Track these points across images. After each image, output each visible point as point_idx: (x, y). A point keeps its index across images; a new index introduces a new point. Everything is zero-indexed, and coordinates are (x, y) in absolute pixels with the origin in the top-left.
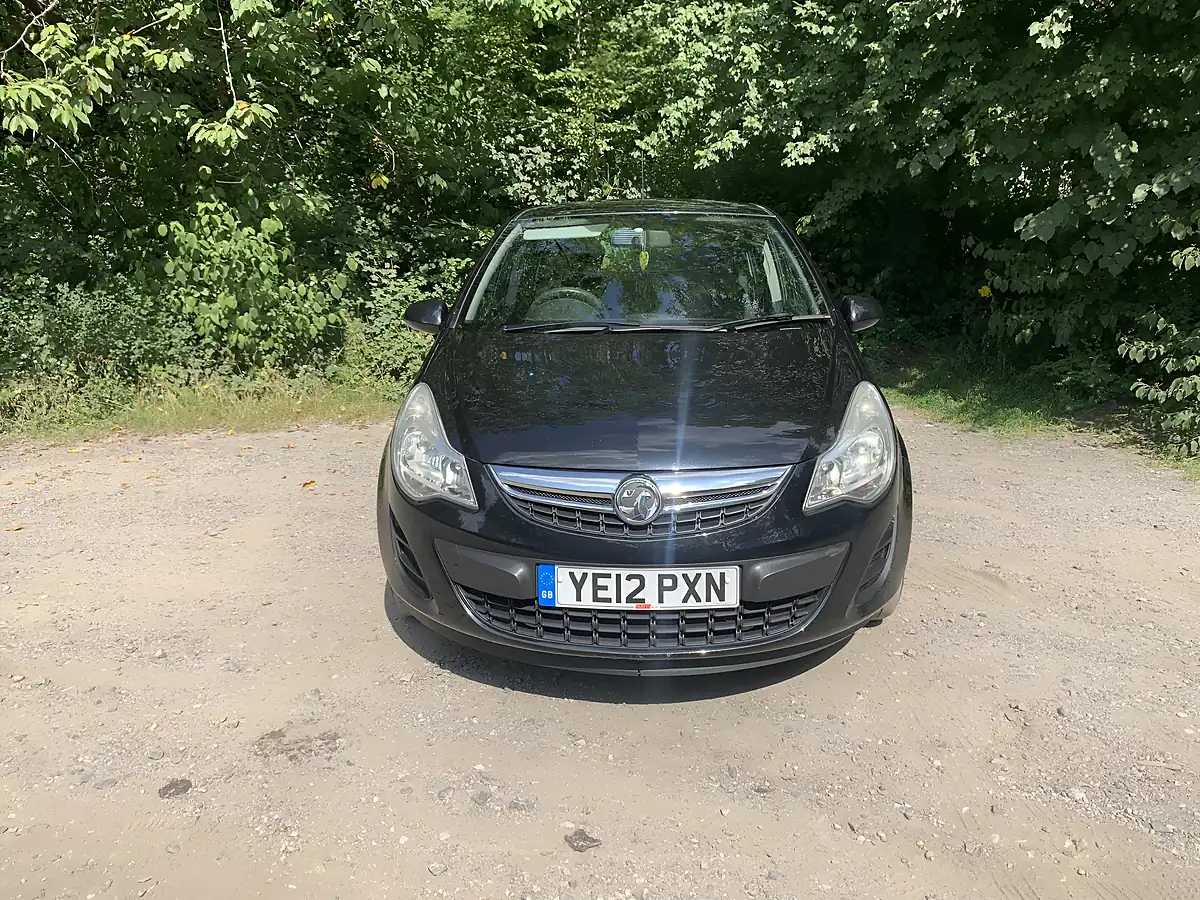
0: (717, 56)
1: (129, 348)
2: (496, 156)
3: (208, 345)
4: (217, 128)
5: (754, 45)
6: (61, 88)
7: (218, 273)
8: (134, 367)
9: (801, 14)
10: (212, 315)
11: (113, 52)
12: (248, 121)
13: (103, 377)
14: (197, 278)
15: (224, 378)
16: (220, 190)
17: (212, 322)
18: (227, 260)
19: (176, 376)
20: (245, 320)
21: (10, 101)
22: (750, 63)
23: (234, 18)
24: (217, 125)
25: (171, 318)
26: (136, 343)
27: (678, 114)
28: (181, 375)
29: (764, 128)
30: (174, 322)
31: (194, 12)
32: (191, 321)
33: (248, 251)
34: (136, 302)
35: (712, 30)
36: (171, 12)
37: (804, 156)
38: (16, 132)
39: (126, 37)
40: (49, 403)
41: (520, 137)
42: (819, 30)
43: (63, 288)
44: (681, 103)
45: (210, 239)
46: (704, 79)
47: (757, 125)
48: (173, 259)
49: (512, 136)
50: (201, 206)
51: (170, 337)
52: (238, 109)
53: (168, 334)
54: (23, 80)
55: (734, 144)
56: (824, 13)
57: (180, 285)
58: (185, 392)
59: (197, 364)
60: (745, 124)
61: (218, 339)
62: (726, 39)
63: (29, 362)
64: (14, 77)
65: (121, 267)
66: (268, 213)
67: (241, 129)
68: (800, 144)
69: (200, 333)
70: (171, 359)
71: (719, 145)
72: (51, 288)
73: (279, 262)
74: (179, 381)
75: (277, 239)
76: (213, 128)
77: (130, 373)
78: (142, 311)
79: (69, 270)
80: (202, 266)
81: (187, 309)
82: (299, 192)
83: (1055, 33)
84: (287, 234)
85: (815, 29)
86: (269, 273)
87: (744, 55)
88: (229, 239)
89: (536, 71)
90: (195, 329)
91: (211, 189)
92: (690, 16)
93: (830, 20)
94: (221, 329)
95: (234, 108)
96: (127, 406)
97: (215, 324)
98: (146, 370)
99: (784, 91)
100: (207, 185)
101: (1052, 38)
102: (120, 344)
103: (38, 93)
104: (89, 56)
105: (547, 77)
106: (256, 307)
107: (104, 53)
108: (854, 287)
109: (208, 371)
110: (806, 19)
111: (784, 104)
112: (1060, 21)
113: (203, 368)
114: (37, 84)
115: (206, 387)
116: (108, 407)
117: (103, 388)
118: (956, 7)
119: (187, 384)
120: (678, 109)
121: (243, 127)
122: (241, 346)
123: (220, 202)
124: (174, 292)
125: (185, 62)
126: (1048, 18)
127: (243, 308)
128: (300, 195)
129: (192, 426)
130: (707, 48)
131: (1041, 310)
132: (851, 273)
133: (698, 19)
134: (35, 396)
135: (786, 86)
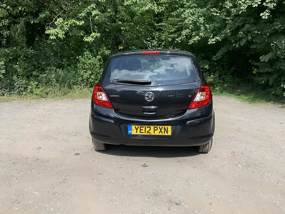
0: (194, 20)
1: (70, 81)
2: (145, 42)
3: (85, 81)
4: (89, 38)
5: (203, 17)
6: (60, 30)
7: (88, 67)
8: (71, 85)
9: (212, 11)
10: (86, 75)
11: (70, 23)
12: (95, 37)
13: (65, 87)
14: (83, 68)
15: (88, 88)
16: (89, 50)
17: (86, 77)
18: (90, 64)
19: (79, 88)
20: (93, 77)
21: (51, 33)
22: (201, 22)
23: (92, 16)
24: (89, 37)
25: (78, 76)
26: (71, 81)
27: (185, 33)
28: (80, 87)
29: (204, 36)
30: (78, 77)
31: (85, 15)
32: (82, 76)
33: (94, 62)
34: (71, 72)
35: (193, 14)
36: (81, 15)
37: (213, 42)
38: (52, 39)
39: (72, 20)
40: (54, 92)
41: (151, 38)
42: (216, 14)
43: (58, 70)
44: (186, 31)
45: (87, 60)
46: (191, 25)
47: (202, 35)
48: (79, 64)
49: (149, 38)
50: (85, 53)
51: (78, 80)
52: (93, 34)
53: (77, 79)
54: (53, 29)
55: (197, 39)
56: (217, 11)
57: (80, 69)
58: (80, 91)
59: (83, 85)
60: (200, 35)
61: (87, 80)
62: (196, 16)
63: (51, 84)
64: (52, 28)
65: (69, 65)
66: (98, 55)
67: (93, 38)
68: (212, 39)
69: (84, 79)
70: (78, 84)
71: (194, 39)
72: (56, 70)
73: (100, 65)
74: (79, 89)
75: (100, 60)
76: (88, 38)
77: (70, 87)
78: (73, 74)
79: (59, 66)
80: (85, 65)
81: (81, 74)
82: (104, 50)
83: (266, 15)
84: (102, 59)
85: (215, 14)
86: (98, 67)
87: (200, 20)
88: (90, 60)
89: (155, 23)
90: (82, 78)
91: (87, 49)
92: (188, 11)
93: (219, 12)
94: (88, 78)
95: (92, 34)
96: (69, 93)
97: (87, 77)
98: (73, 86)
99: (209, 27)
100: (86, 49)
101: (265, 16)
102: (68, 80)
103: (56, 32)
104: (65, 24)
105: (158, 25)
106: (95, 74)
107: (68, 23)
108: (226, 71)
109: (85, 87)
110: (213, 12)
111: (209, 30)
112: (267, 13)
113: (84, 86)
114: (56, 30)
115: (84, 90)
116: (65, 94)
117: (64, 89)
118: (244, 10)
119: (81, 89)
120: (185, 32)
121: (94, 38)
122: (92, 82)
123: (89, 52)
124: (79, 70)
125: (82, 24)
126: (264, 12)
127: (92, 74)
128: (105, 50)
129: (82, 98)
130: (192, 18)
131: (267, 76)
132: (225, 68)
133: (190, 12)
134: (52, 91)
135: (209, 26)
